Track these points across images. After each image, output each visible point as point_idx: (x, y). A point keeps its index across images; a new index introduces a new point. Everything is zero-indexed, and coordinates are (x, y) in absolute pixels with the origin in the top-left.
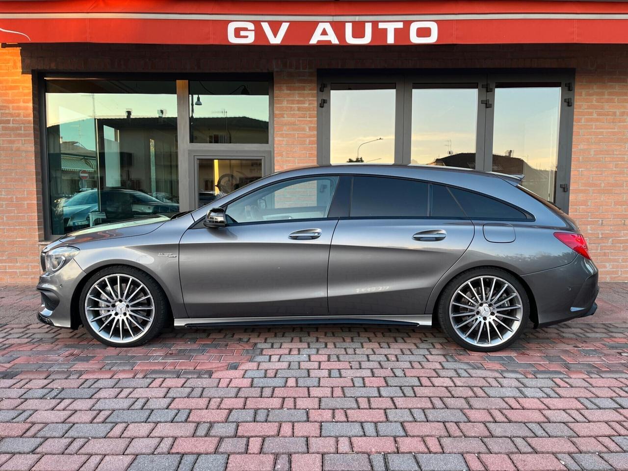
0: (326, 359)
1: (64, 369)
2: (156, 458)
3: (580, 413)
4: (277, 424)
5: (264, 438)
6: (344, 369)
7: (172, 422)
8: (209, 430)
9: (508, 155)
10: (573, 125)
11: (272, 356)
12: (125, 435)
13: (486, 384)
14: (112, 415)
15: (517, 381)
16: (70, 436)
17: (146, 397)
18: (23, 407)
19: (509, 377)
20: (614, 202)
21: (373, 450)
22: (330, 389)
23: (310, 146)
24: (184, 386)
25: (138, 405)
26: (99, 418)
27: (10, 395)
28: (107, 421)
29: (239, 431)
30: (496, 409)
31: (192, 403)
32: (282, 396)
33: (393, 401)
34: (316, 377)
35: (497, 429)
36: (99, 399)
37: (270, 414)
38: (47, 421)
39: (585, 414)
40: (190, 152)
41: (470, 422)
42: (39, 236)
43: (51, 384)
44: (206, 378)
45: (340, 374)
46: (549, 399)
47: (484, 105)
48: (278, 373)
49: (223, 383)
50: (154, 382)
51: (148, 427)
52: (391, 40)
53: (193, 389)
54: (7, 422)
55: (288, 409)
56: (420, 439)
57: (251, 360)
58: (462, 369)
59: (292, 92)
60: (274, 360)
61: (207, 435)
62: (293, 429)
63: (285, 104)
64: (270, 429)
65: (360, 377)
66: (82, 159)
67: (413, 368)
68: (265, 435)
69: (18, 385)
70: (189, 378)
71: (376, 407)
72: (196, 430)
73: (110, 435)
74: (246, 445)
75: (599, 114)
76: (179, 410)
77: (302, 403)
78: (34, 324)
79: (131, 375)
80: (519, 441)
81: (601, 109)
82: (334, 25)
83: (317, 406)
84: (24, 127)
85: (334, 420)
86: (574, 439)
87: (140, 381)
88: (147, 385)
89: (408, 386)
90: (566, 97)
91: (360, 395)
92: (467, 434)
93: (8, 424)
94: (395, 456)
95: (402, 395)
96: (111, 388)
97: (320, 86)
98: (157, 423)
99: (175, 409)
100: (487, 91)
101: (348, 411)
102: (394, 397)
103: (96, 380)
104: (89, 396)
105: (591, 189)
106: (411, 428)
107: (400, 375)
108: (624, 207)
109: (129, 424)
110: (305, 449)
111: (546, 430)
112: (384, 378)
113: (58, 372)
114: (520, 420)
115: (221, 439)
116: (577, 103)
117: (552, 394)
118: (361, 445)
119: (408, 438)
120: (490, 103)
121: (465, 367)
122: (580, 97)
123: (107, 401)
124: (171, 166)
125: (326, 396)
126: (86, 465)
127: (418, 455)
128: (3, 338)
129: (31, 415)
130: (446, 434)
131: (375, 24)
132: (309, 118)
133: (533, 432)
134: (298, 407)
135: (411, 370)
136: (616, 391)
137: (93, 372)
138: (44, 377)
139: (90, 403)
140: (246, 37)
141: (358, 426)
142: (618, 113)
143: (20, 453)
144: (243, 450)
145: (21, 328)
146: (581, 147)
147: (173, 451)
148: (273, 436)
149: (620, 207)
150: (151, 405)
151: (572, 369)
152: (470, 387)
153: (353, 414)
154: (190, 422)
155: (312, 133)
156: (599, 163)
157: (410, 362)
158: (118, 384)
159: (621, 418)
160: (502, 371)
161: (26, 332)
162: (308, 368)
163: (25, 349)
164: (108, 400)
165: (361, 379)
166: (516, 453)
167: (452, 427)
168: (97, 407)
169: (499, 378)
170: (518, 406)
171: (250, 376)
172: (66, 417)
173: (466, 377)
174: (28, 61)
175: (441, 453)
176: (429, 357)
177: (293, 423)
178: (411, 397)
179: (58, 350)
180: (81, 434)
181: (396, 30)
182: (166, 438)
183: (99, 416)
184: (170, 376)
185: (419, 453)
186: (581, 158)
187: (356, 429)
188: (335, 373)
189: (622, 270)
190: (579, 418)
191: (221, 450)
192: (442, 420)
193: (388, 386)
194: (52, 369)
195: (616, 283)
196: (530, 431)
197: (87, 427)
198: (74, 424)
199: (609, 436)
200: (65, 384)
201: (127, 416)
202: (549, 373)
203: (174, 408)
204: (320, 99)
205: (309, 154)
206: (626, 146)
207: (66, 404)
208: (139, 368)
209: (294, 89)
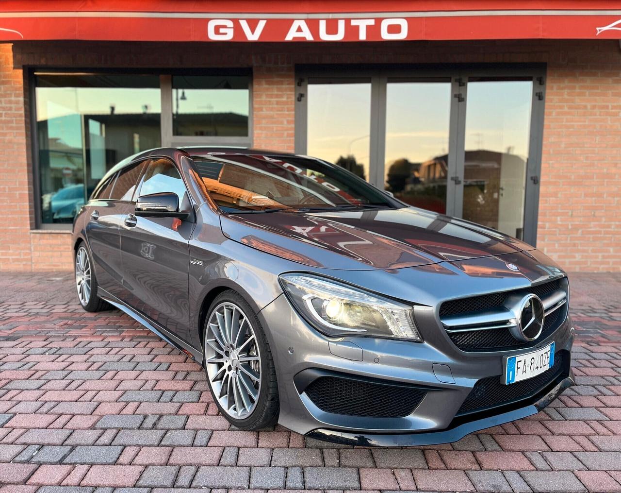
1: (60, 334)
2: (142, 393)
7: (155, 371)
8: (186, 376)
10: (544, 118)
12: (115, 378)
14: (104, 365)
16: (69, 378)
17: (133, 354)
18: (26, 360)
20: (584, 194)
23: (288, 139)
25: (126, 359)
26: (94, 368)
27: (15, 352)
28: (100, 369)
36: (93, 355)
38: (49, 369)
40: (173, 144)
42: (31, 224)
43: (50, 344)
47: (457, 99)
50: (139, 344)
51: (134, 373)
52: (363, 36)
54: (14, 370)
59: (271, 86)
61: (184, 379)
63: (264, 98)
69: (20, 345)
72: (175, 376)
73: (103, 378)
75: (570, 108)
76: (161, 363)
78: (29, 302)
79: (120, 339)
81: (573, 103)
82: (308, 22)
84: (16, 120)
87: (127, 343)
88: (133, 346)
90: (538, 91)
93: (15, 371)
96: (102, 347)
97: (297, 81)
98: (142, 371)
100: (460, 85)
103: (89, 342)
104: (84, 353)
105: (561, 181)
108: (594, 199)
109: (118, 371)
113: (55, 336)
116: (548, 97)
120: (463, 97)
122: (551, 91)
126: (84, 396)
128: (2, 312)
129: (34, 365)
131: (348, 21)
132: (288, 111)
137: (86, 336)
138: (43, 340)
139: (85, 357)
140: (225, 34)
142: (589, 107)
143: (27, 390)
145: (18, 305)
146: (552, 140)
147: (156, 388)
149: (590, 198)
150: (137, 359)
154: (170, 371)
155: (290, 126)
156: (569, 155)
158: (108, 345)
161: (23, 308)
163: (23, 320)
164: (99, 355)
168: (91, 360)
172: (65, 366)
174: (19, 57)
179: (54, 320)
180: (79, 378)
181: (368, 27)
182: (150, 381)
183: (93, 366)
186: (551, 151)
189: (592, 260)
194: (49, 334)
195: (585, 273)
197: (83, 373)
198: (72, 371)
200: (62, 344)
201: (117, 366)
203: (157, 361)
204: (298, 94)
205: (287, 146)
206: (597, 140)
207: (65, 358)
208: (126, 334)
209: (272, 83)
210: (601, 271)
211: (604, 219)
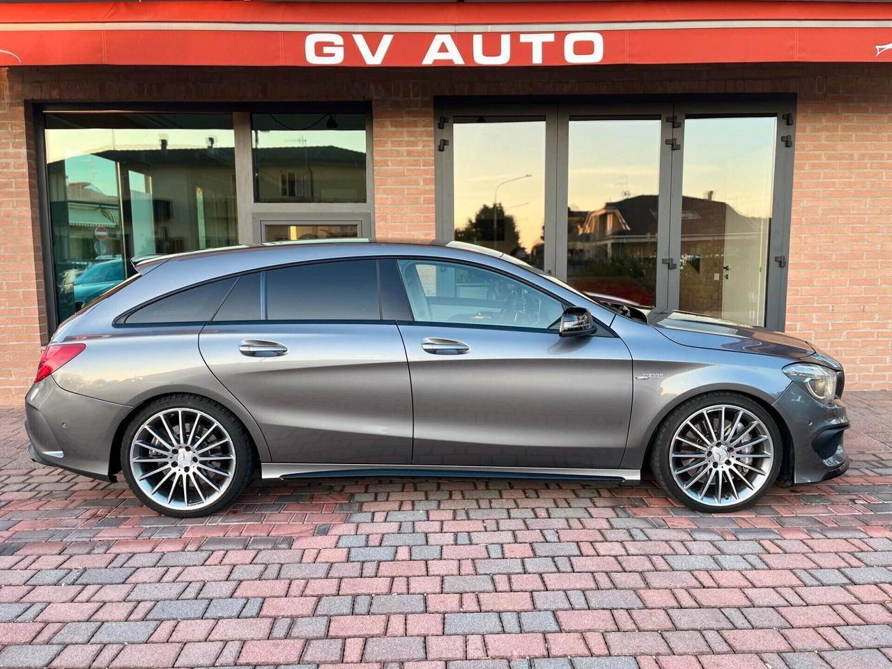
0: (451, 517)
1: (84, 539)
3: (796, 592)
4: (383, 617)
5: (366, 639)
6: (476, 531)
7: (238, 618)
8: (290, 628)
9: (706, 198)
10: (793, 173)
11: (376, 514)
12: (173, 638)
13: (669, 551)
14: (155, 608)
15: (712, 546)
16: (98, 641)
17: (202, 581)
18: (30, 598)
19: (701, 539)
20: (850, 280)
21: (515, 653)
22: (456, 563)
23: (426, 206)
24: (254, 561)
25: (191, 592)
26: (138, 614)
27: (12, 581)
28: (148, 617)
29: (331, 629)
30: (682, 588)
31: (266, 588)
32: (390, 575)
33: (542, 578)
34: (437, 545)
35: (682, 619)
36: (136, 584)
37: (374, 602)
38: (65, 619)
39: (802, 594)
40: (255, 215)
41: (646, 608)
42: (42, 337)
43: (68, 562)
44: (284, 549)
45: (470, 539)
46: (755, 571)
47: (669, 145)
48: (385, 539)
49: (309, 556)
50: (212, 557)
51: (205, 625)
52: (537, 59)
53: (266, 566)
54: (10, 621)
55: (398, 594)
56: (579, 635)
57: (346, 521)
58: (637, 528)
59: (400, 129)
60: (379, 520)
61: (287, 636)
62: (406, 624)
63: (389, 147)
64: (373, 625)
65: (497, 544)
66: (98, 208)
67: (570, 528)
68: (367, 635)
69: (22, 565)
70: (260, 550)
71: (518, 589)
72: (272, 629)
73: (154, 638)
74: (341, 649)
75: (829, 158)
76: (248, 599)
77: (419, 585)
79: (180, 547)
80: (711, 635)
81: (833, 150)
82: (456, 37)
83: (438, 590)
84: (16, 183)
85: (461, 610)
86: (786, 632)
87: (191, 557)
88: (202, 562)
89: (563, 556)
90: (784, 134)
91: (497, 572)
92: (642, 626)
93: (11, 625)
94: (543, 662)
95: (555, 570)
96: (152, 567)
97: (438, 121)
98: (218, 619)
99: (242, 598)
100: (674, 127)
101: (481, 596)
102: (544, 573)
103: (130, 555)
104: (122, 581)
105: (817, 262)
106: (567, 619)
107: (553, 540)
108: (863, 287)
109: (179, 622)
110: (421, 654)
111: (748, 618)
112: (530, 544)
113: (77, 544)
114: (713, 605)
115: (307, 641)
116: (798, 143)
117: (759, 564)
118: (499, 646)
119: (563, 634)
120: (678, 143)
121: (642, 525)
122: (803, 134)
123: (147, 586)
124: (227, 219)
125: (450, 573)
127: (575, 659)
129: (42, 610)
130: (614, 627)
131: (515, 36)
132: (423, 166)
133: (731, 622)
134: (412, 591)
135: (568, 531)
136: (846, 558)
137: (126, 543)
138: (58, 552)
139: (124, 590)
140: (332, 55)
141: (494, 617)
142: (856, 156)
144: (338, 658)
145: (22, 475)
146: (804, 203)
147: (242, 660)
148: (378, 636)
149: (858, 287)
150: (208, 592)
151: (786, 526)
152: (647, 555)
153: (488, 601)
154: (263, 617)
155: (428, 187)
156: (829, 226)
157: (567, 519)
158: (161, 561)
159: (851, 599)
160: (692, 530)
161: (29, 481)
162: (426, 531)
163: (27, 508)
165: (499, 547)
166: (707, 653)
167: (622, 616)
168: (133, 596)
169: (687, 541)
170: (711, 583)
171: (346, 545)
172: (91, 612)
173: (643, 541)
174: (18, 87)
175: (606, 656)
176: (592, 510)
177: (406, 615)
178: (567, 572)
179: (75, 508)
180: (113, 639)
181: (545, 45)
182: (230, 643)
183: (136, 610)
184: (234, 547)
185: (577, 656)
186: (803, 220)
187: (492, 622)
188: (463, 538)
189: (861, 374)
190: (794, 599)
191: (307, 658)
192: (608, 607)
193: (535, 556)
194: (67, 540)
196: (727, 620)
197: (120, 626)
198: (103, 623)
199: (833, 627)
200: (88, 561)
201: (175, 609)
202: (756, 532)
203: (241, 596)
204: (439, 139)
205: (424, 217)
206: (867, 202)
207: (91, 593)
208: (190, 535)
209: (401, 125)
210: (873, 389)
211: (877, 316)
